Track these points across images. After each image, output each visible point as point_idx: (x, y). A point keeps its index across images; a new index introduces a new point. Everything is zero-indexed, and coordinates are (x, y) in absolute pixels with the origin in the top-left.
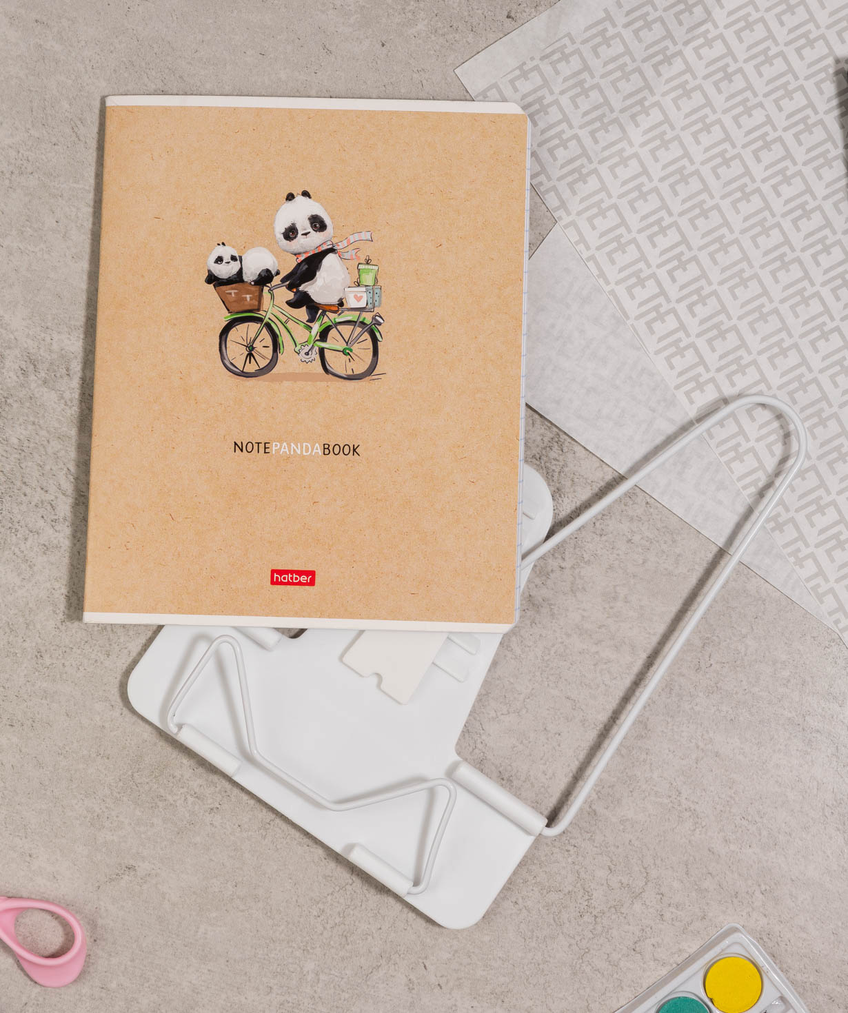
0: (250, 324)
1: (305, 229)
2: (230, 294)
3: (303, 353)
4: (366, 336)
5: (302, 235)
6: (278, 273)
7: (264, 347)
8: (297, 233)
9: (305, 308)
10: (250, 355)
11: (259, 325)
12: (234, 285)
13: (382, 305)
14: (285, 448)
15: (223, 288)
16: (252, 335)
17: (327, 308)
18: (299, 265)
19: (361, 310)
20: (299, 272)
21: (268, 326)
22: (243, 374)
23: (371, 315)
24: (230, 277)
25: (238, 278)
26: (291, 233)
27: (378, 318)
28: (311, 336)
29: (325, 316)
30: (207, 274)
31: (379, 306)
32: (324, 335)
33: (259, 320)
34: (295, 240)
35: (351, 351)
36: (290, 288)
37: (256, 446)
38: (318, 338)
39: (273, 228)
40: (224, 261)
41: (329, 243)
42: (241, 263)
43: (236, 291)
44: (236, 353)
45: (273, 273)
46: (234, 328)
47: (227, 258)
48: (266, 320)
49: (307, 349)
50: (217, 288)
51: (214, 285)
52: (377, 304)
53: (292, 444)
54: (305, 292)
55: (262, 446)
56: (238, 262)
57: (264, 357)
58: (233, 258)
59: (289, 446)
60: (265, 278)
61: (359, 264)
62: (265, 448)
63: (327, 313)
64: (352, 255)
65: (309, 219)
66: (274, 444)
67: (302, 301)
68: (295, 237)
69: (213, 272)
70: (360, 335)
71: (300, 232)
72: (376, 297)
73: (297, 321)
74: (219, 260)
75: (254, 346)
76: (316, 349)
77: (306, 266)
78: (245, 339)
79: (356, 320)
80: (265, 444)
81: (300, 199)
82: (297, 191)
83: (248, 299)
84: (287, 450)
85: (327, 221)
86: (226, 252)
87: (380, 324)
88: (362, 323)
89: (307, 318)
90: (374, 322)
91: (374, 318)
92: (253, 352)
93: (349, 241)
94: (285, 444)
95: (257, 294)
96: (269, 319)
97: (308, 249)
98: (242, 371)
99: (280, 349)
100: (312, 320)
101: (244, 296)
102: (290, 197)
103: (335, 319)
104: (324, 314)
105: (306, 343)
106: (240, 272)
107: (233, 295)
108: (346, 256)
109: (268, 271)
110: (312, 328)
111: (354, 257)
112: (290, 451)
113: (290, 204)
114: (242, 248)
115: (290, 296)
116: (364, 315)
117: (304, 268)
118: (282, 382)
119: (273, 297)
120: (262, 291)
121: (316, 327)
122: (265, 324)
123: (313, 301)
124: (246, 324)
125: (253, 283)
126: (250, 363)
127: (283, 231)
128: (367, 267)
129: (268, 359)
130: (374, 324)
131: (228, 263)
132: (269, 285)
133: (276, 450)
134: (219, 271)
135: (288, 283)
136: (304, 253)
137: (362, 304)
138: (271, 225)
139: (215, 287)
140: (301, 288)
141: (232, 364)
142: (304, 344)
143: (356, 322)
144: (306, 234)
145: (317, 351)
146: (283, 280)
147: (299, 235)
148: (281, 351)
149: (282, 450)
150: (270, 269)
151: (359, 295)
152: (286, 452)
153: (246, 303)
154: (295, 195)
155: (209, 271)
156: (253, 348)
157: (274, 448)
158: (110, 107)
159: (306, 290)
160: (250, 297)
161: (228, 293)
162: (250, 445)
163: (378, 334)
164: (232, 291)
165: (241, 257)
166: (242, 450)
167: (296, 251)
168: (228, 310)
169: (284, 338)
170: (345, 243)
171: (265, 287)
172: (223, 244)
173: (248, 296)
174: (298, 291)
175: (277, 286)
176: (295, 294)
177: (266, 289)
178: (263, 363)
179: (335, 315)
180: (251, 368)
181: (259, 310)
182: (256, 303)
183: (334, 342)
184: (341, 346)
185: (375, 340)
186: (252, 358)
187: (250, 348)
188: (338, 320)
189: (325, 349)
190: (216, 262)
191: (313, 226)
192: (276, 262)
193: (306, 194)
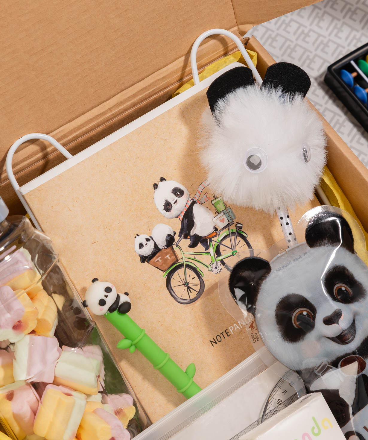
0: (178, 271)
1: (174, 200)
2: (158, 261)
3: (213, 269)
4: (239, 238)
5: (174, 203)
6: (175, 233)
7: (192, 279)
8: (171, 204)
9: (199, 243)
10: (189, 288)
11: (183, 268)
12: (157, 255)
13: (236, 216)
14: (236, 327)
15: (153, 260)
16: (183, 276)
17: (211, 236)
18: (182, 221)
19: (227, 226)
20: (185, 225)
21: (188, 266)
22: (192, 301)
23: (234, 225)
24: (152, 252)
25: (157, 250)
26: (168, 207)
27: (239, 225)
28: (212, 257)
29: (213, 241)
30: (140, 258)
31: (235, 218)
32: (218, 252)
33: (181, 266)
34: (172, 209)
35: (236, 252)
36: (185, 237)
37: (221, 336)
38: (216, 256)
39: (158, 210)
40: (144, 245)
41: (190, 199)
42: (153, 240)
43: (160, 257)
44: (181, 292)
45: (172, 234)
46: (172, 279)
47: (144, 242)
48: (185, 263)
49: (214, 266)
50: (149, 262)
51: (147, 262)
52: (233, 218)
53: (238, 322)
54: (195, 235)
55: (224, 333)
56: (151, 240)
57: (196, 285)
58: (148, 240)
59: (237, 324)
60: (170, 240)
61: (212, 201)
62: (227, 333)
63: (212, 239)
64: (205, 199)
65: (172, 192)
66: (230, 328)
67: (197, 240)
68: (171, 207)
69: (142, 254)
70: (236, 240)
71: (172, 203)
72: (231, 214)
73: (200, 254)
74: (141, 245)
75: (188, 282)
76: (219, 262)
77: (187, 220)
78: (182, 282)
79: (229, 233)
80: (225, 331)
81: (161, 184)
82: (157, 181)
83: (169, 258)
84: (238, 327)
85: (182, 187)
86: (142, 239)
87: (241, 228)
88: (233, 233)
89: (204, 248)
90: (238, 229)
91: (236, 227)
92: (189, 286)
93: (199, 192)
94: (235, 324)
95: (171, 252)
96: (186, 261)
97: (182, 210)
98: (190, 300)
99: (201, 275)
100: (207, 248)
101: (165, 258)
102: (156, 186)
103: (218, 240)
104: (211, 241)
105: (212, 263)
106: (156, 245)
107: (160, 261)
108: (203, 201)
109: (169, 235)
110: (209, 252)
111: (207, 199)
112: (240, 327)
113: (157, 190)
114: (148, 231)
115: (188, 242)
116: (231, 228)
117: (186, 222)
118: (213, 292)
119: (180, 249)
120: (173, 248)
121: (212, 250)
122: (185, 266)
123: (201, 237)
124: (176, 273)
125: (166, 247)
126: (191, 292)
127: (163, 208)
128: (216, 200)
129: (198, 284)
130: (239, 230)
131: (146, 244)
132: (174, 243)
133: (232, 331)
134: (145, 252)
135: (183, 235)
136: (181, 213)
137: (226, 222)
138: (155, 209)
139: (148, 263)
140: (191, 234)
141: (182, 299)
142: (211, 264)
143: (229, 235)
144: (176, 202)
145: (220, 263)
146: (180, 236)
147: (173, 205)
148: (203, 275)
149: (236, 329)
150: (170, 234)
151: (222, 219)
152: (238, 329)
153: (169, 261)
154: (157, 183)
155: (140, 255)
156: (188, 283)
157: (231, 331)
158: (27, 194)
159: (194, 234)
160: (169, 256)
161: (157, 262)
162: (218, 337)
163: (244, 234)
164: (157, 259)
165: (151, 237)
166: (216, 343)
167: (177, 215)
168: (162, 271)
169: (200, 267)
170: (198, 194)
171: (173, 246)
172: (138, 235)
173: (168, 256)
174: (191, 236)
175: (179, 241)
176: (190, 239)
177: (174, 246)
178: (198, 288)
179: (217, 237)
180: (193, 295)
181: (177, 260)
182: (174, 257)
183: (225, 253)
184: (230, 252)
185: (244, 238)
186: (190, 289)
187: (186, 284)
188: (220, 239)
189: (223, 260)
190: (140, 248)
191: (177, 195)
192: (171, 228)
193: (162, 179)
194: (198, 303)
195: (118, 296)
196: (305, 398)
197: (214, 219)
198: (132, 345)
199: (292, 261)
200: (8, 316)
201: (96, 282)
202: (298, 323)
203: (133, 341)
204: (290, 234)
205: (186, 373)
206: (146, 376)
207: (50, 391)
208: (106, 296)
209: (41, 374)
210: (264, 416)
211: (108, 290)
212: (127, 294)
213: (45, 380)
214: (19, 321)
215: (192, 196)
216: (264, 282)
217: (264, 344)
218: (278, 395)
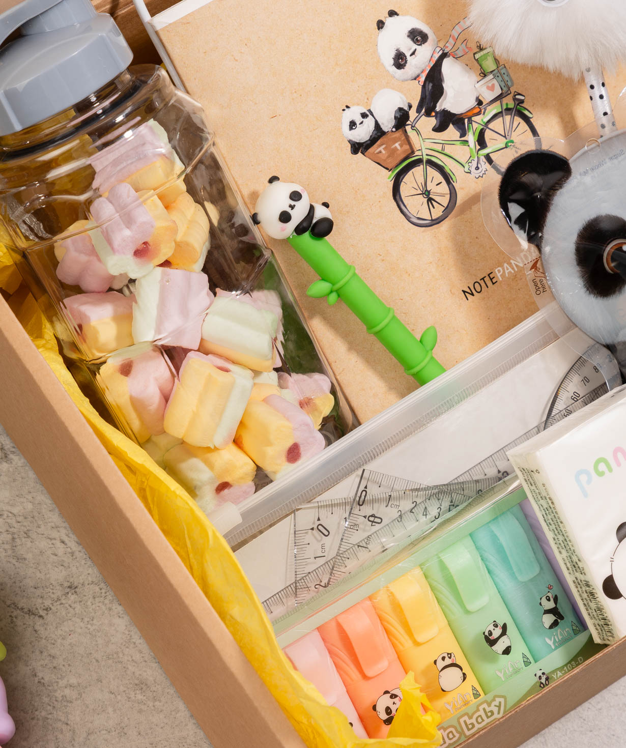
0: (413, 170)
1: (410, 49)
2: (380, 152)
3: (473, 169)
4: (518, 120)
5: (411, 55)
6: (410, 107)
7: (437, 185)
8: (406, 57)
9: (451, 125)
10: (430, 200)
11: (422, 166)
12: (379, 142)
13: (515, 82)
14: (508, 269)
15: (371, 150)
16: (421, 180)
17: (470, 114)
18: (424, 87)
19: (499, 98)
20: (427, 93)
21: (430, 163)
22: (434, 222)
23: (510, 97)
24: (371, 136)
25: (379, 133)
26: (400, 60)
27: (518, 97)
28: (471, 149)
29: (473, 123)
30: (350, 146)
31: (513, 85)
32: (481, 141)
33: (418, 162)
34: (407, 65)
35: (512, 142)
36: (428, 114)
37: (482, 283)
38: (478, 147)
39: (382, 64)
40: (358, 123)
41: (438, 49)
42: (373, 116)
43: (384, 146)
44: (417, 206)
45: (406, 108)
46: (402, 183)
47: (358, 119)
48: (425, 158)
49: (474, 164)
50: (365, 154)
51: (362, 153)
52: (509, 84)
53: (512, 261)
54: (444, 110)
55: (488, 279)
56: (370, 116)
57: (443, 195)
58: (364, 116)
59: (510, 264)
60: (402, 118)
61: (474, 54)
62: (491, 279)
63: (473, 119)
64: (464, 50)
65: (408, 36)
66: (496, 270)
67: (446, 120)
68: (406, 62)
69: (354, 140)
70: (512, 122)
71: (408, 54)
72: (506, 78)
73: (451, 143)
74: (353, 125)
75: (429, 189)
76: (483, 159)
77: (431, 85)
78: (418, 188)
79: (501, 110)
80: (489, 275)
81: (389, 22)
82: (383, 16)
83: (399, 147)
84: (510, 269)
85: (425, 29)
86: (354, 114)
87: (522, 102)
88: (508, 110)
89: (458, 134)
90: (517, 103)
91: (515, 99)
92: (430, 196)
93: (453, 37)
94: (506, 265)
95: (403, 138)
96: (427, 155)
97: (423, 67)
98: (432, 220)
99: (452, 179)
100: (463, 134)
101: (393, 147)
102: (380, 25)
103: (482, 120)
104: (470, 121)
105: (471, 159)
106: (377, 125)
107: (384, 152)
108: (460, 53)
109: (400, 109)
110: (467, 141)
111: (467, 50)
112: (513, 269)
113: (383, 31)
114: (366, 100)
115: (433, 121)
116: (505, 101)
117: (430, 88)
118: (471, 208)
119: (418, 133)
120: (406, 131)
121: (471, 138)
122: (426, 163)
123: (454, 115)
124: (410, 173)
125: (394, 130)
126: (434, 208)
127: (392, 62)
128: (482, 53)
129: (447, 194)
130: (518, 104)
131: (362, 123)
132: (408, 122)
133: (501, 275)
134: (359, 135)
135: (424, 110)
136: (422, 72)
137: (498, 92)
138: (378, 63)
139: (363, 154)
140: (438, 109)
141: (419, 218)
142: (470, 161)
143: (501, 112)
144: (413, 53)
145: (485, 160)
146: (418, 111)
147: (408, 58)
148: (454, 179)
149: (507, 272)
150: (402, 107)
151: (490, 85)
152: (510, 272)
153: (399, 152)
154: (383, 20)
155: (350, 141)
156: (429, 192)
157: (499, 275)
159: (443, 108)
160: (399, 145)
161: (378, 153)
162: (477, 285)
163: (526, 113)
164: (379, 148)
165: (370, 111)
166: (472, 294)
167: (414, 75)
168: (387, 169)
169: (450, 166)
170: (452, 41)
171: (407, 127)
172: (348, 107)
173: (397, 145)
174: (437, 113)
175: (417, 119)
176: (436, 117)
177: (408, 128)
178: (445, 201)
179: (481, 116)
180: (437, 212)
181: (413, 152)
182: (407, 147)
183: (494, 142)
184: (502, 142)
185: (527, 120)
186: (433, 201)
187: (426, 193)
188: (486, 120)
189: (490, 154)
190: (351, 128)
191: (415, 41)
192: (403, 96)
193: (392, 13)
194: (445, 225)
195: (312, 208)
196: (620, 391)
197: (478, 85)
198: (331, 292)
199: (607, 160)
200: (127, 233)
201: (275, 183)
202: (613, 265)
203: (333, 284)
204: (605, 114)
205: (421, 341)
206: (353, 346)
207: (193, 362)
208: (292, 207)
209: (179, 332)
210: (549, 418)
211: (296, 196)
212: (326, 205)
213: (185, 344)
214: (145, 243)
215: (441, 45)
216: (558, 192)
217: (553, 297)
218: (574, 386)
